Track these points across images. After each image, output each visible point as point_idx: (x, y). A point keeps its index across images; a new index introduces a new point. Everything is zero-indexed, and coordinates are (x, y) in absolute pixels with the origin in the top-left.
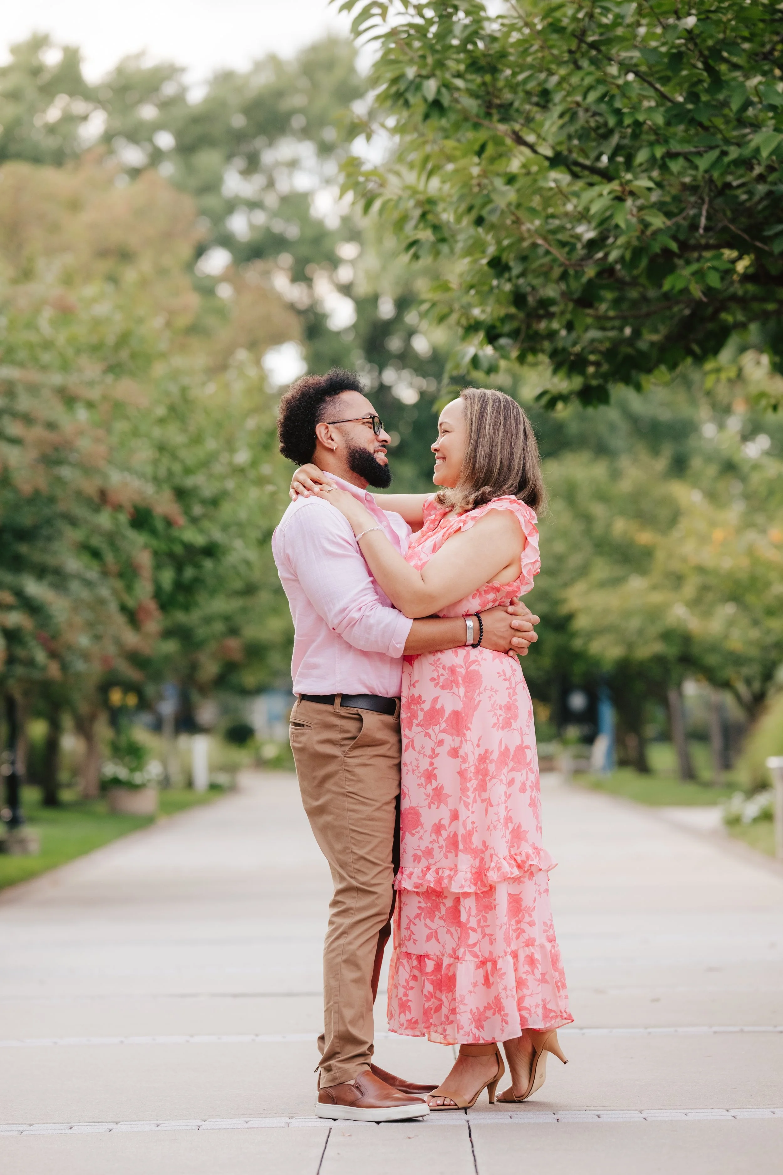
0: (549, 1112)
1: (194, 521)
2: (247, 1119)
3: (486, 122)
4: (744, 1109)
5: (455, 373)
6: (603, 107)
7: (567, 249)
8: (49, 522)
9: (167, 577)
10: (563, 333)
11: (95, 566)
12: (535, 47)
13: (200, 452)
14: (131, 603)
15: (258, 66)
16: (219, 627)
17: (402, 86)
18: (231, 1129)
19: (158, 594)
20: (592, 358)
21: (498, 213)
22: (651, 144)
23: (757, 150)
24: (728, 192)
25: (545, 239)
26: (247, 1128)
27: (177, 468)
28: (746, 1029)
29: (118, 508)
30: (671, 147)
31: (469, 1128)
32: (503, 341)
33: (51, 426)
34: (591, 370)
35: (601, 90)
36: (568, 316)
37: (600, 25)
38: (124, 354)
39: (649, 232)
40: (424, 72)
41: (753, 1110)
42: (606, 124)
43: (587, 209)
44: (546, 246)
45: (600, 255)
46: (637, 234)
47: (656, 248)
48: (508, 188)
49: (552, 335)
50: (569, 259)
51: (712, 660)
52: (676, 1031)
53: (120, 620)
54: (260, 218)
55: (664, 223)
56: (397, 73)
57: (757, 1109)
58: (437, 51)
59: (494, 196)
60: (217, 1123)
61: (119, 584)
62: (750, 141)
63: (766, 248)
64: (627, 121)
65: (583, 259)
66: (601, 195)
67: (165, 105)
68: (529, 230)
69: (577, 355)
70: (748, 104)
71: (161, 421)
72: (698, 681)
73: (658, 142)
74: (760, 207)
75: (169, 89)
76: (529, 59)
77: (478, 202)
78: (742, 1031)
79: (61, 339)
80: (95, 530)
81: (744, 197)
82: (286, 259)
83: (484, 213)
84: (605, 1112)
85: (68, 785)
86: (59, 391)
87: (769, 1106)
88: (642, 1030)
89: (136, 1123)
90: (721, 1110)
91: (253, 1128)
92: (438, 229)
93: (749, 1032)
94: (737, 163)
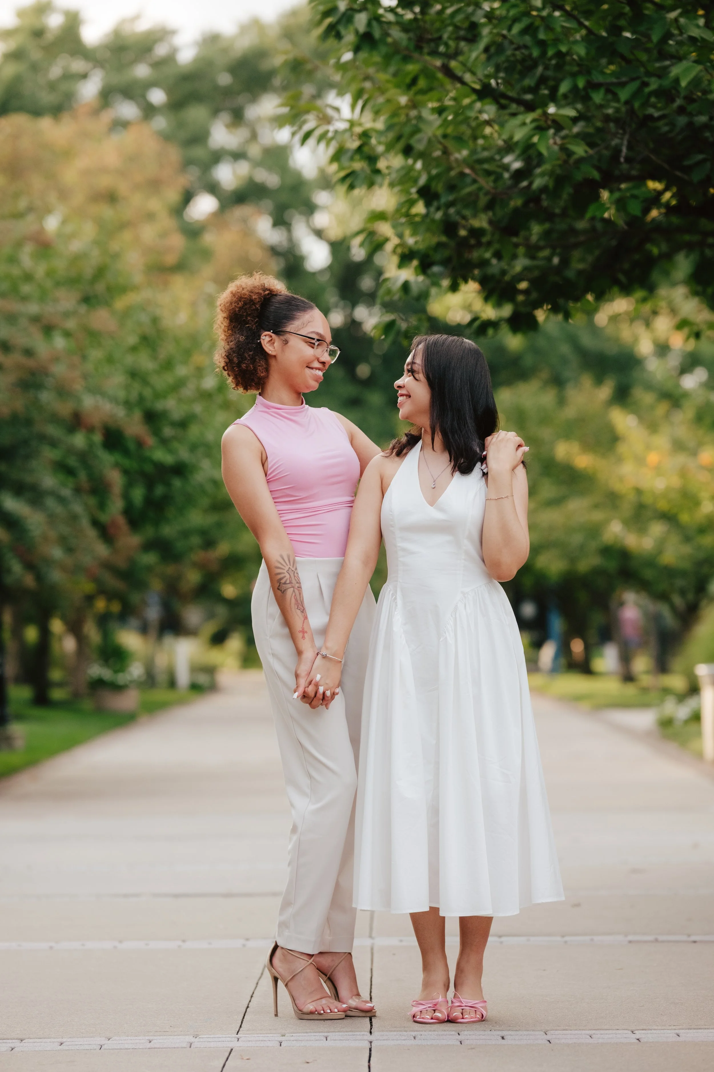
0: (453, 1033)
1: (164, 442)
2: (151, 1038)
3: (416, 55)
4: (649, 1030)
5: (387, 299)
6: (527, 39)
7: (492, 178)
8: (26, 442)
9: (138, 494)
10: (494, 261)
11: (71, 482)
13: (169, 379)
14: (104, 518)
15: (244, 29)
16: (196, 540)
17: (335, 19)
18: (132, 1049)
19: (128, 512)
21: (426, 141)
22: (574, 75)
23: (677, 81)
24: (649, 124)
25: (472, 168)
26: (149, 1048)
27: (148, 393)
28: (661, 938)
29: (91, 430)
30: (593, 77)
31: (370, 1050)
32: (436, 269)
33: (29, 352)
34: (521, 298)
35: (525, 22)
36: (496, 246)
38: (100, 287)
39: (572, 161)
40: (355, 6)
41: (658, 1032)
42: (530, 55)
43: (511, 138)
44: (474, 176)
45: (525, 184)
46: (560, 162)
47: (579, 177)
48: (435, 117)
49: (484, 263)
50: (496, 188)
51: (648, 574)
52: (592, 940)
53: (91, 533)
54: (243, 168)
55: (586, 152)
56: (329, 6)
57: (662, 1031)
59: (422, 126)
60: (120, 1042)
61: (92, 501)
62: (670, 72)
63: (686, 177)
64: (550, 53)
65: (510, 188)
66: (524, 124)
67: (158, 64)
68: (457, 160)
69: (507, 283)
70: (668, 35)
71: (134, 349)
72: (637, 592)
73: (580, 73)
74: (680, 137)
75: (161, 51)
77: (407, 130)
78: (656, 940)
79: (40, 271)
80: (71, 450)
81: (666, 129)
83: (413, 142)
84: (510, 1032)
85: (60, 685)
86: (36, 319)
87: (674, 1027)
88: (559, 938)
89: (40, 1040)
90: (626, 1032)
91: (154, 1048)
92: (372, 159)
93: (663, 942)
94: (658, 93)
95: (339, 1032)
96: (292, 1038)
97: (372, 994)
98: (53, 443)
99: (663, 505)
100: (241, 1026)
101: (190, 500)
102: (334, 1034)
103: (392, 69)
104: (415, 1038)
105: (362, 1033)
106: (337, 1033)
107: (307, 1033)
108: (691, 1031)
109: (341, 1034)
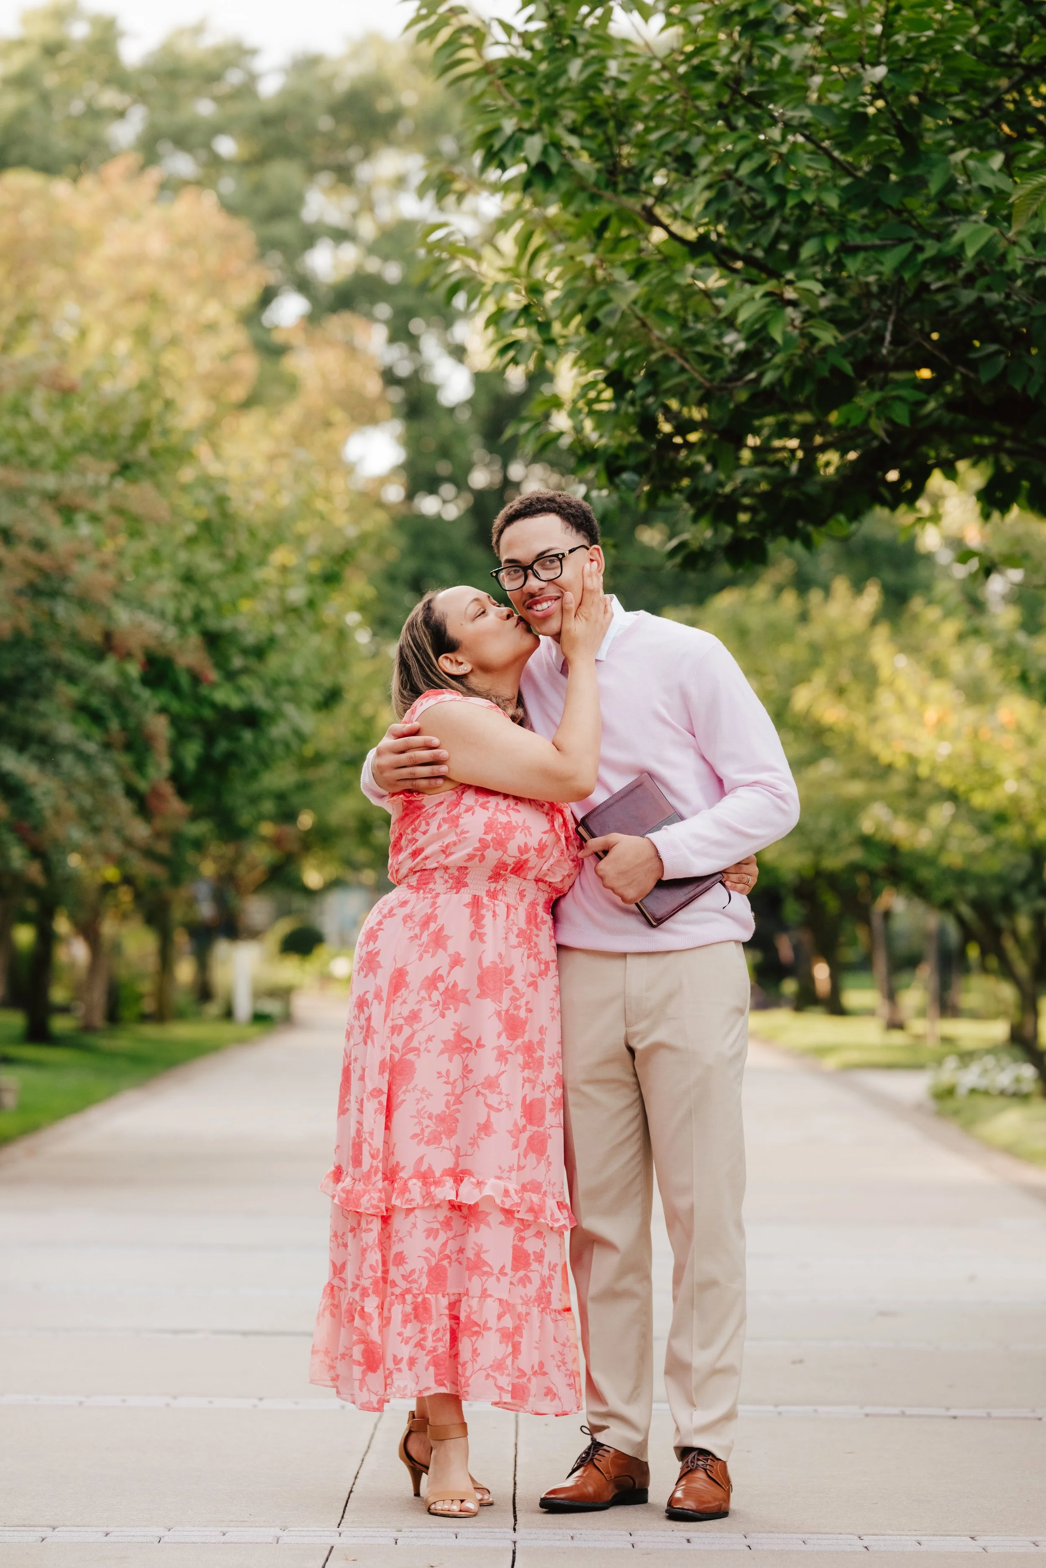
0: (623, 1532)
1: (230, 676)
2: (224, 1529)
3: (608, 194)
4: (882, 1535)
6: (760, 181)
7: (707, 365)
8: (34, 673)
9: (191, 752)
10: (708, 468)
11: (96, 732)
12: (676, 96)
14: (143, 785)
16: (268, 806)
17: (497, 144)
18: (201, 1543)
19: (177, 777)
20: (746, 501)
21: (618, 316)
22: (822, 235)
23: (961, 247)
24: (925, 296)
25: (681, 353)
26: (224, 1543)
27: (207, 604)
28: (909, 1411)
29: (127, 655)
30: (849, 238)
31: (514, 1553)
32: (626, 476)
33: (40, 545)
34: (743, 518)
35: (757, 160)
36: (713, 449)
37: (761, 71)
38: (142, 451)
39: (815, 350)
40: (526, 125)
41: (893, 1538)
42: (763, 204)
43: (735, 313)
44: (681, 361)
45: (752, 375)
46: (799, 352)
47: (824, 372)
48: (631, 283)
49: (694, 470)
50: (711, 381)
52: (816, 1411)
53: (125, 806)
54: (349, 255)
55: (835, 338)
56: (490, 126)
58: (547, 95)
59: (613, 294)
60: (185, 1533)
61: (125, 759)
62: (955, 232)
63: (972, 374)
64: (791, 202)
65: (730, 379)
66: (753, 298)
67: (225, 99)
68: (659, 339)
69: (727, 497)
70: (951, 186)
71: (191, 541)
73: (830, 232)
74: (965, 320)
75: (234, 78)
76: (668, 111)
77: (593, 299)
78: (903, 1414)
79: (55, 424)
80: (97, 686)
81: (946, 304)
82: (383, 310)
83: (600, 315)
84: (698, 1534)
85: (65, 1010)
86: (52, 498)
87: (915, 1533)
88: (771, 1408)
89: (79, 1529)
90: (851, 1537)
91: (231, 1543)
92: (544, 327)
93: (911, 1416)
94: (935, 263)
95: (472, 1527)
96: (411, 1534)
97: (517, 1479)
98: (72, 678)
99: (946, 780)
100: (343, 1517)
101: (265, 761)
102: (466, 1530)
103: (572, 208)
104: (572, 1538)
105: (504, 1530)
106: (470, 1529)
107: (430, 1527)
108: (935, 1538)
109: (475, 1530)
